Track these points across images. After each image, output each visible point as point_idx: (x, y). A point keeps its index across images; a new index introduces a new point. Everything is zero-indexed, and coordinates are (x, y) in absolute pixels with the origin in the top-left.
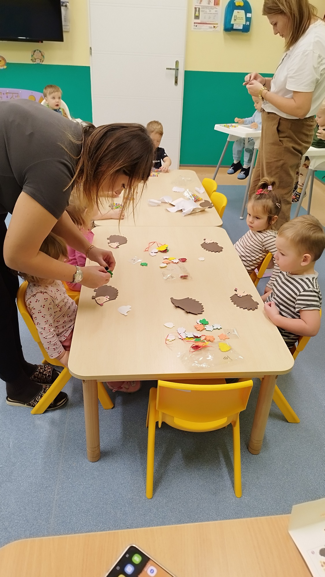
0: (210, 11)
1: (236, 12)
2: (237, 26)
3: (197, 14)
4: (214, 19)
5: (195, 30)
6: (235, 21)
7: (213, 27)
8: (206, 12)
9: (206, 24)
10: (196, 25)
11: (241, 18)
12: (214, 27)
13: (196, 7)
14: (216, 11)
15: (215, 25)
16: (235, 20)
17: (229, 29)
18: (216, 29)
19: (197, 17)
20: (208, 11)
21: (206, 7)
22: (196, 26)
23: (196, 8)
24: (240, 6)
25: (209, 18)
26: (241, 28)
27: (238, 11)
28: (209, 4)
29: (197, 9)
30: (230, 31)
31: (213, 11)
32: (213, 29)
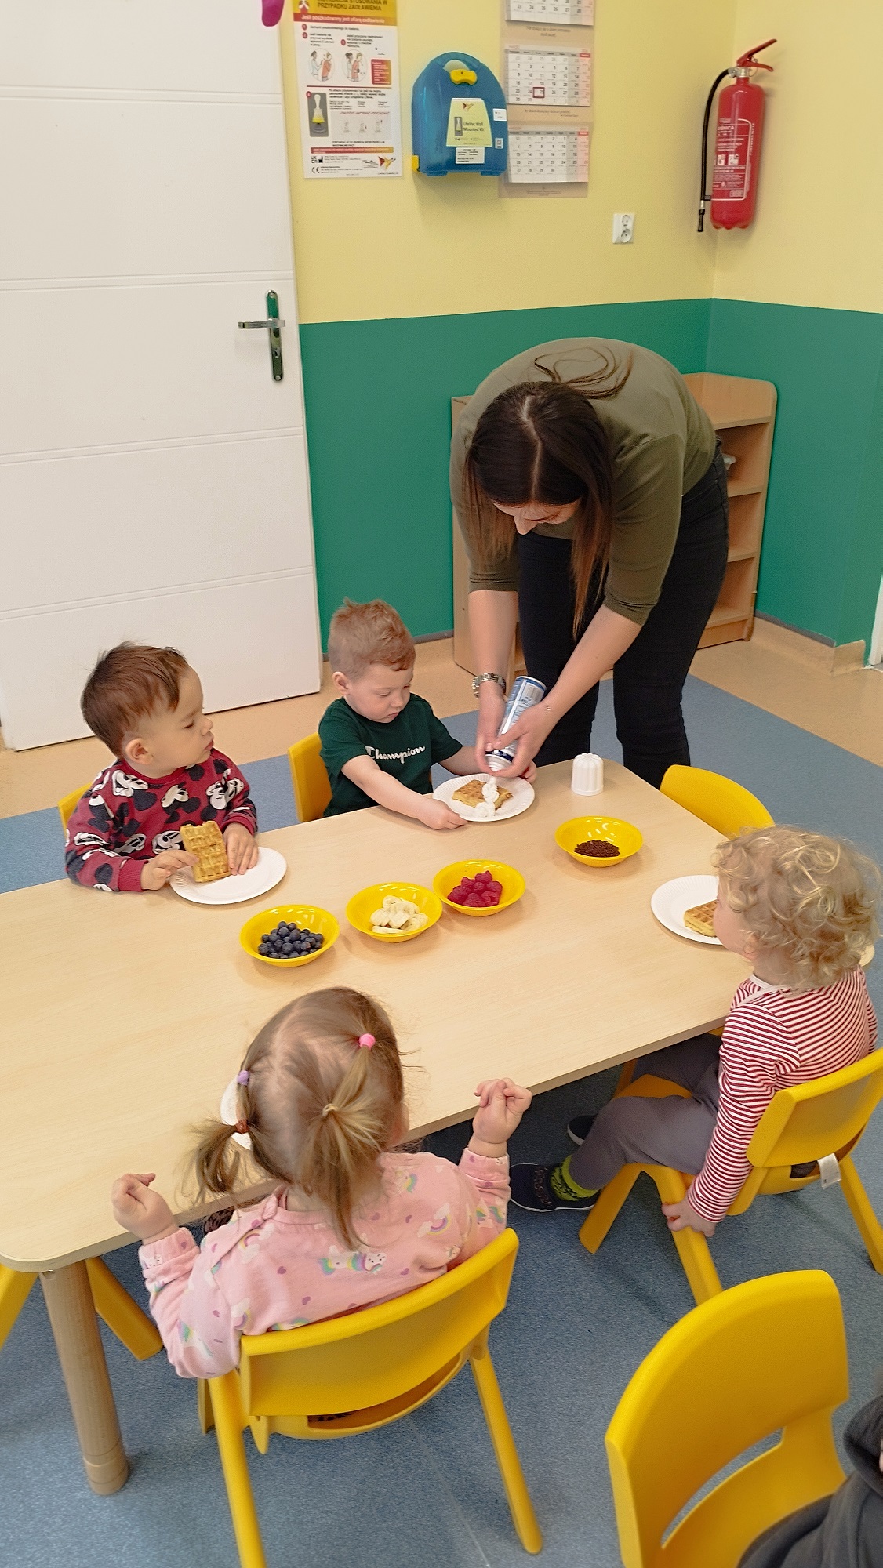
0: (362, 105)
1: (456, 103)
2: (467, 156)
3: (318, 117)
4: (377, 131)
5: (317, 175)
6: (458, 137)
7: (378, 162)
8: (348, 107)
9: (354, 151)
10: (318, 156)
11: (476, 127)
12: (382, 161)
13: (312, 90)
14: (382, 104)
15: (382, 155)
16: (459, 133)
17: (439, 164)
18: (390, 169)
19: (319, 129)
20: (354, 103)
21: (348, 91)
22: (321, 161)
23: (310, 96)
24: (465, 83)
25: (362, 130)
26: (480, 159)
27: (465, 100)
28: (355, 78)
29: (317, 98)
30: (445, 173)
31: (371, 105)
32: (380, 169)
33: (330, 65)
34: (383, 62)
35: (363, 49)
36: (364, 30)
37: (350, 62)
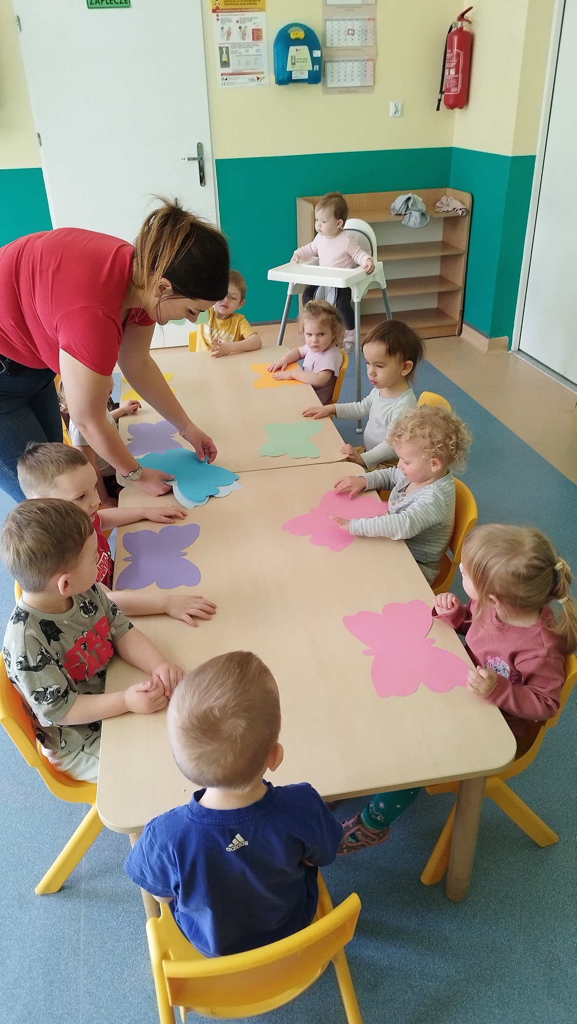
0: (247, 51)
1: (292, 50)
2: (298, 75)
3: (225, 59)
4: (256, 64)
5: (224, 87)
6: (293, 66)
7: (256, 79)
8: (240, 53)
9: (244, 74)
10: (225, 77)
11: (303, 60)
12: (258, 78)
13: (222, 46)
14: (258, 51)
15: (259, 76)
16: (293, 64)
17: (285, 79)
18: (263, 82)
19: (225, 64)
20: (243, 51)
21: (239, 45)
22: (226, 80)
23: (221, 48)
24: (298, 39)
25: (247, 64)
26: (306, 76)
27: (297, 47)
28: (243, 38)
29: (224, 50)
30: (288, 84)
31: (252, 51)
32: (257, 82)
33: (230, 33)
34: (258, 30)
35: (247, 24)
36: (248, 15)
37: (241, 30)
